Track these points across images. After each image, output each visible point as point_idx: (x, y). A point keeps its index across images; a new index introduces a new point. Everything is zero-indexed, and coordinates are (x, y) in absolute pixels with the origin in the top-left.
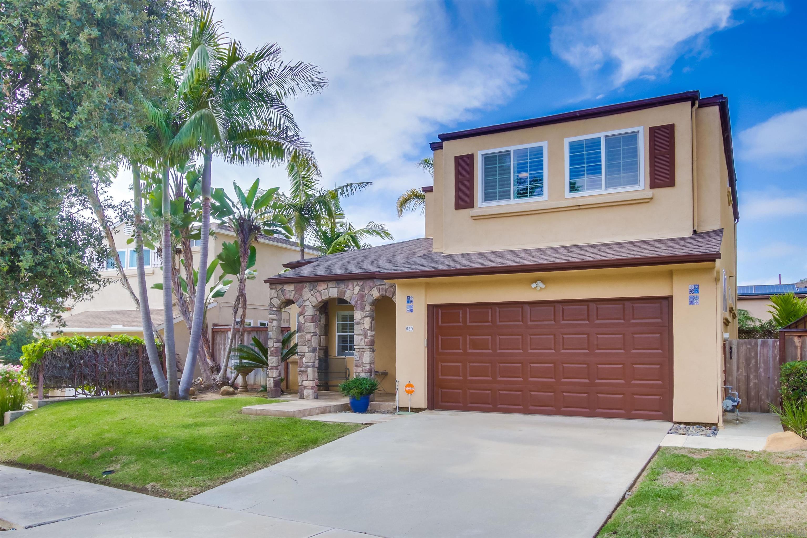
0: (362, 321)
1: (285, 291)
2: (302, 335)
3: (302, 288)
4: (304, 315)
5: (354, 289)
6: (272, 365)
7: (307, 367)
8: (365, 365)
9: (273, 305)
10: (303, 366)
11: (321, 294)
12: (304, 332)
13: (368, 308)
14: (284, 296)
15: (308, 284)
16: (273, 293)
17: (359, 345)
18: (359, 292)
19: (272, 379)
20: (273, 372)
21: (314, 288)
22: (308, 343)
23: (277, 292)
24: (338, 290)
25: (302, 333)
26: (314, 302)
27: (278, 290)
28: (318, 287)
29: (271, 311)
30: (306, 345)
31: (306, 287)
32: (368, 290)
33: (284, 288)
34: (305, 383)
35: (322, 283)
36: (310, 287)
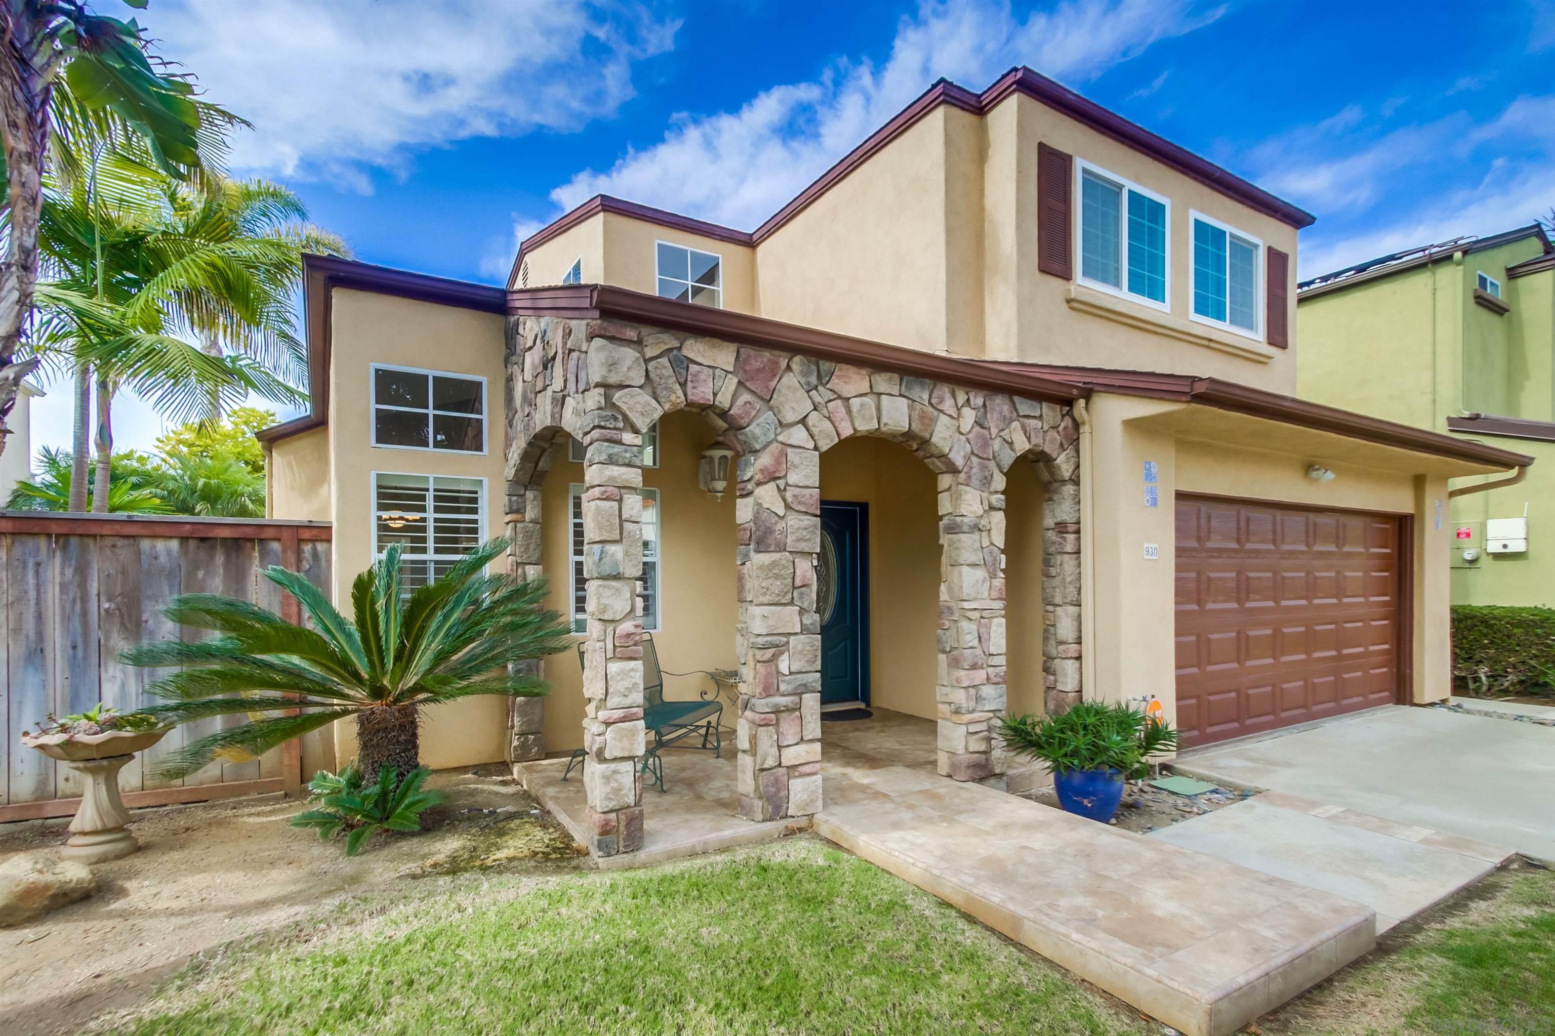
0: (984, 522)
1: (693, 368)
2: (774, 564)
3: (773, 371)
4: (781, 483)
5: (959, 415)
6: (628, 702)
7: (799, 692)
8: (995, 661)
9: (626, 418)
10: (783, 687)
11: (849, 411)
12: (781, 548)
13: (1000, 482)
14: (683, 385)
15: (797, 362)
16: (628, 362)
17: (975, 599)
18: (973, 427)
19: (628, 766)
20: (633, 733)
21: (823, 379)
22: (801, 595)
23: (647, 361)
24: (911, 408)
25: (776, 556)
26: (828, 436)
27: (649, 353)
28: (834, 380)
29: (617, 449)
30: (792, 603)
31: (789, 368)
32: (997, 426)
33: (685, 352)
34: (791, 756)
35: (850, 371)
36: (805, 374)
